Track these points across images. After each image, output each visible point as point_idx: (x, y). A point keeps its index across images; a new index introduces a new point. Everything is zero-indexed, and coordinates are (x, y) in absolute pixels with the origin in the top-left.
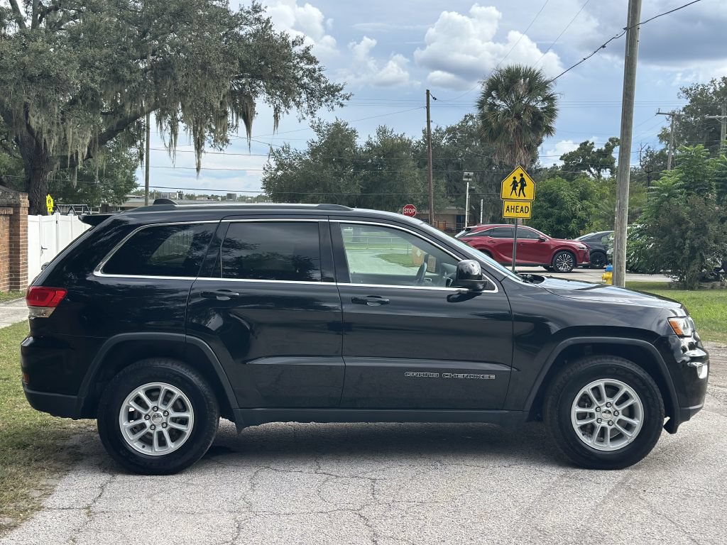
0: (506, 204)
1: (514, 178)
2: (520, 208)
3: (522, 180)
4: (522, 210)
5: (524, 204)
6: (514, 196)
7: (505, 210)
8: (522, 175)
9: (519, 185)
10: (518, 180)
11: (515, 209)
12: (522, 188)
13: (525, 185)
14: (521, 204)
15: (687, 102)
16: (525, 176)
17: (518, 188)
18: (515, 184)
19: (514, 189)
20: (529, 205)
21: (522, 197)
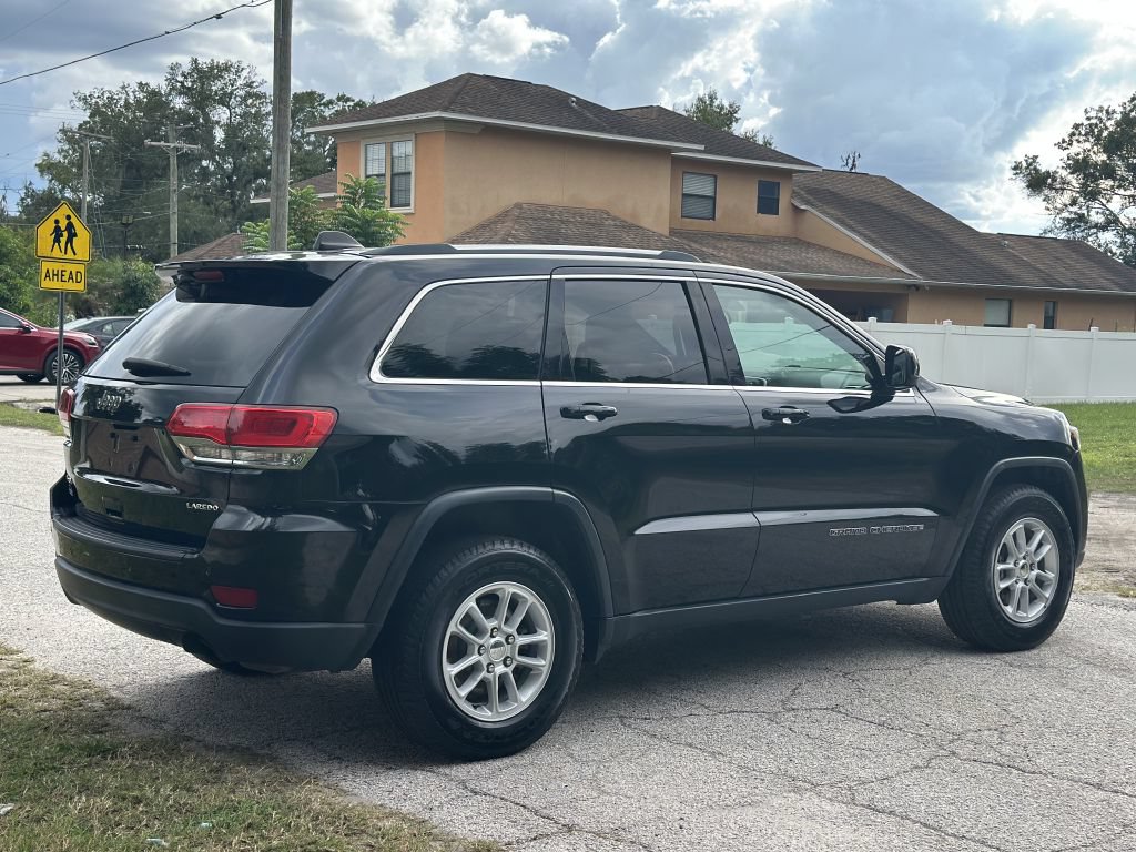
0: (45, 266)
1: (57, 222)
2: (67, 274)
3: (70, 226)
4: (71, 278)
5: (73, 268)
6: (57, 253)
7: (44, 276)
8: (68, 217)
9: (65, 234)
10: (63, 225)
11: (59, 275)
12: (70, 240)
13: (75, 235)
14: (70, 267)
15: (85, 116)
16: (74, 220)
17: (63, 240)
18: (58, 232)
19: (57, 240)
20: (82, 268)
21: (70, 255)
